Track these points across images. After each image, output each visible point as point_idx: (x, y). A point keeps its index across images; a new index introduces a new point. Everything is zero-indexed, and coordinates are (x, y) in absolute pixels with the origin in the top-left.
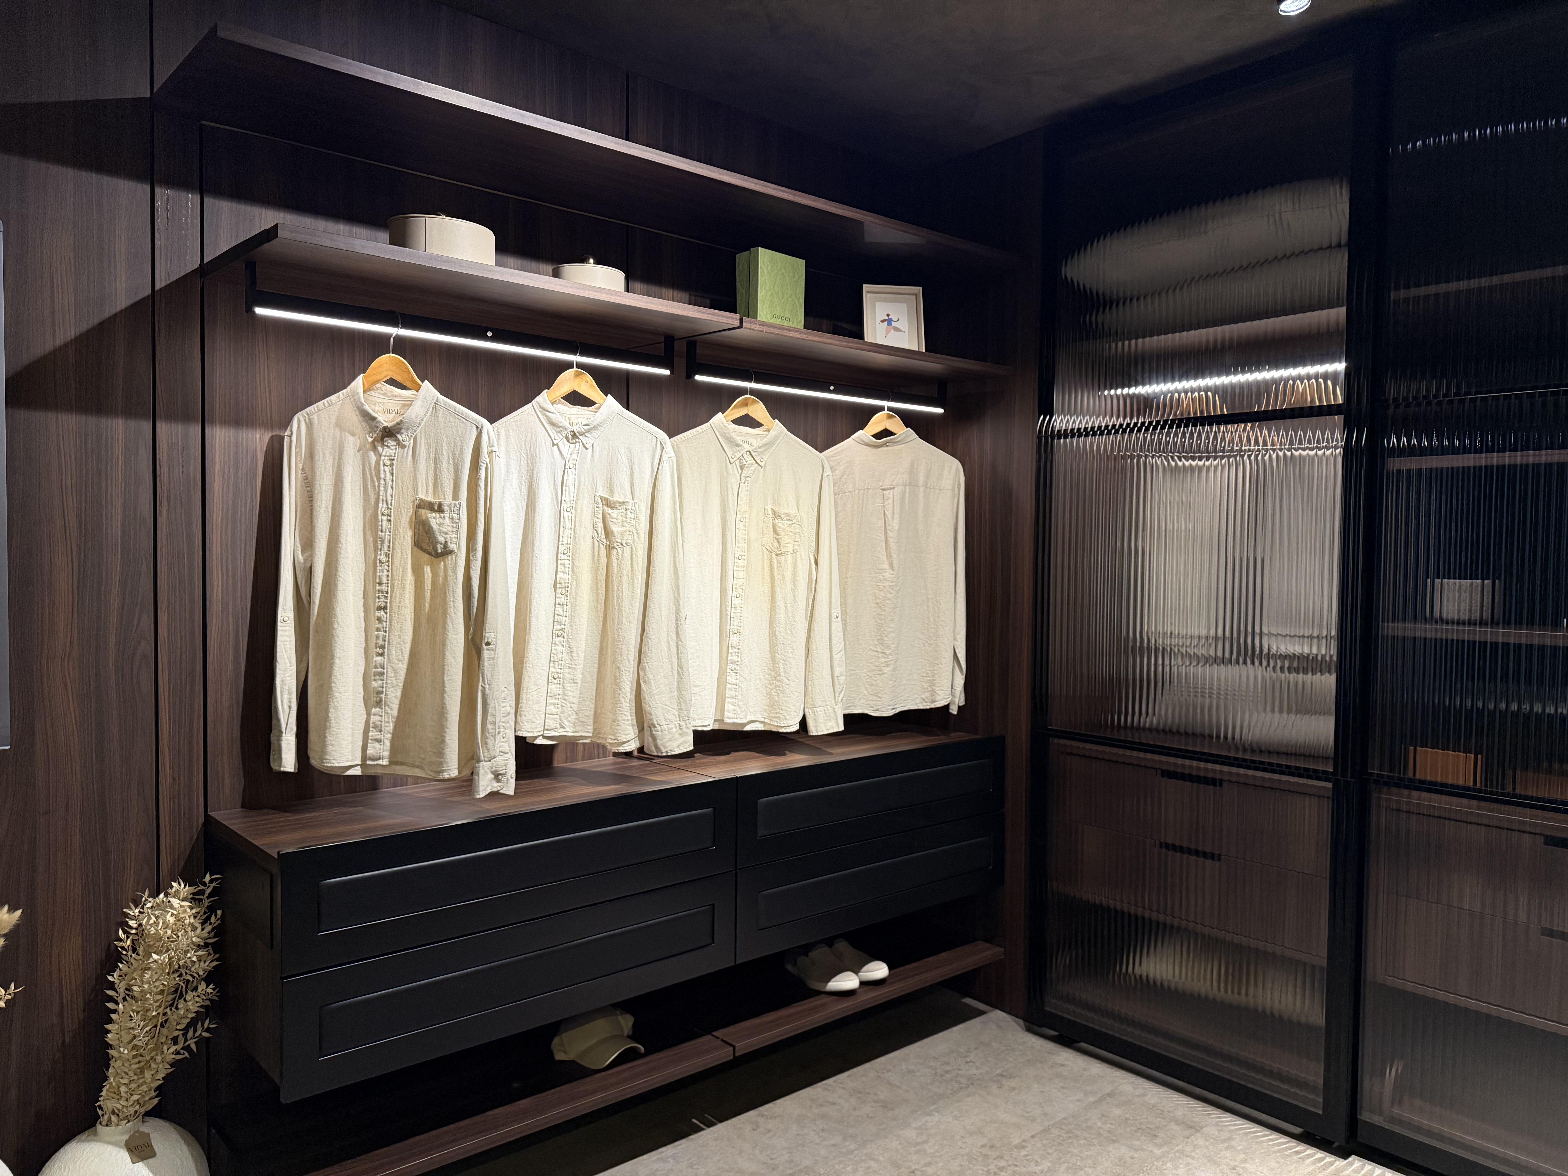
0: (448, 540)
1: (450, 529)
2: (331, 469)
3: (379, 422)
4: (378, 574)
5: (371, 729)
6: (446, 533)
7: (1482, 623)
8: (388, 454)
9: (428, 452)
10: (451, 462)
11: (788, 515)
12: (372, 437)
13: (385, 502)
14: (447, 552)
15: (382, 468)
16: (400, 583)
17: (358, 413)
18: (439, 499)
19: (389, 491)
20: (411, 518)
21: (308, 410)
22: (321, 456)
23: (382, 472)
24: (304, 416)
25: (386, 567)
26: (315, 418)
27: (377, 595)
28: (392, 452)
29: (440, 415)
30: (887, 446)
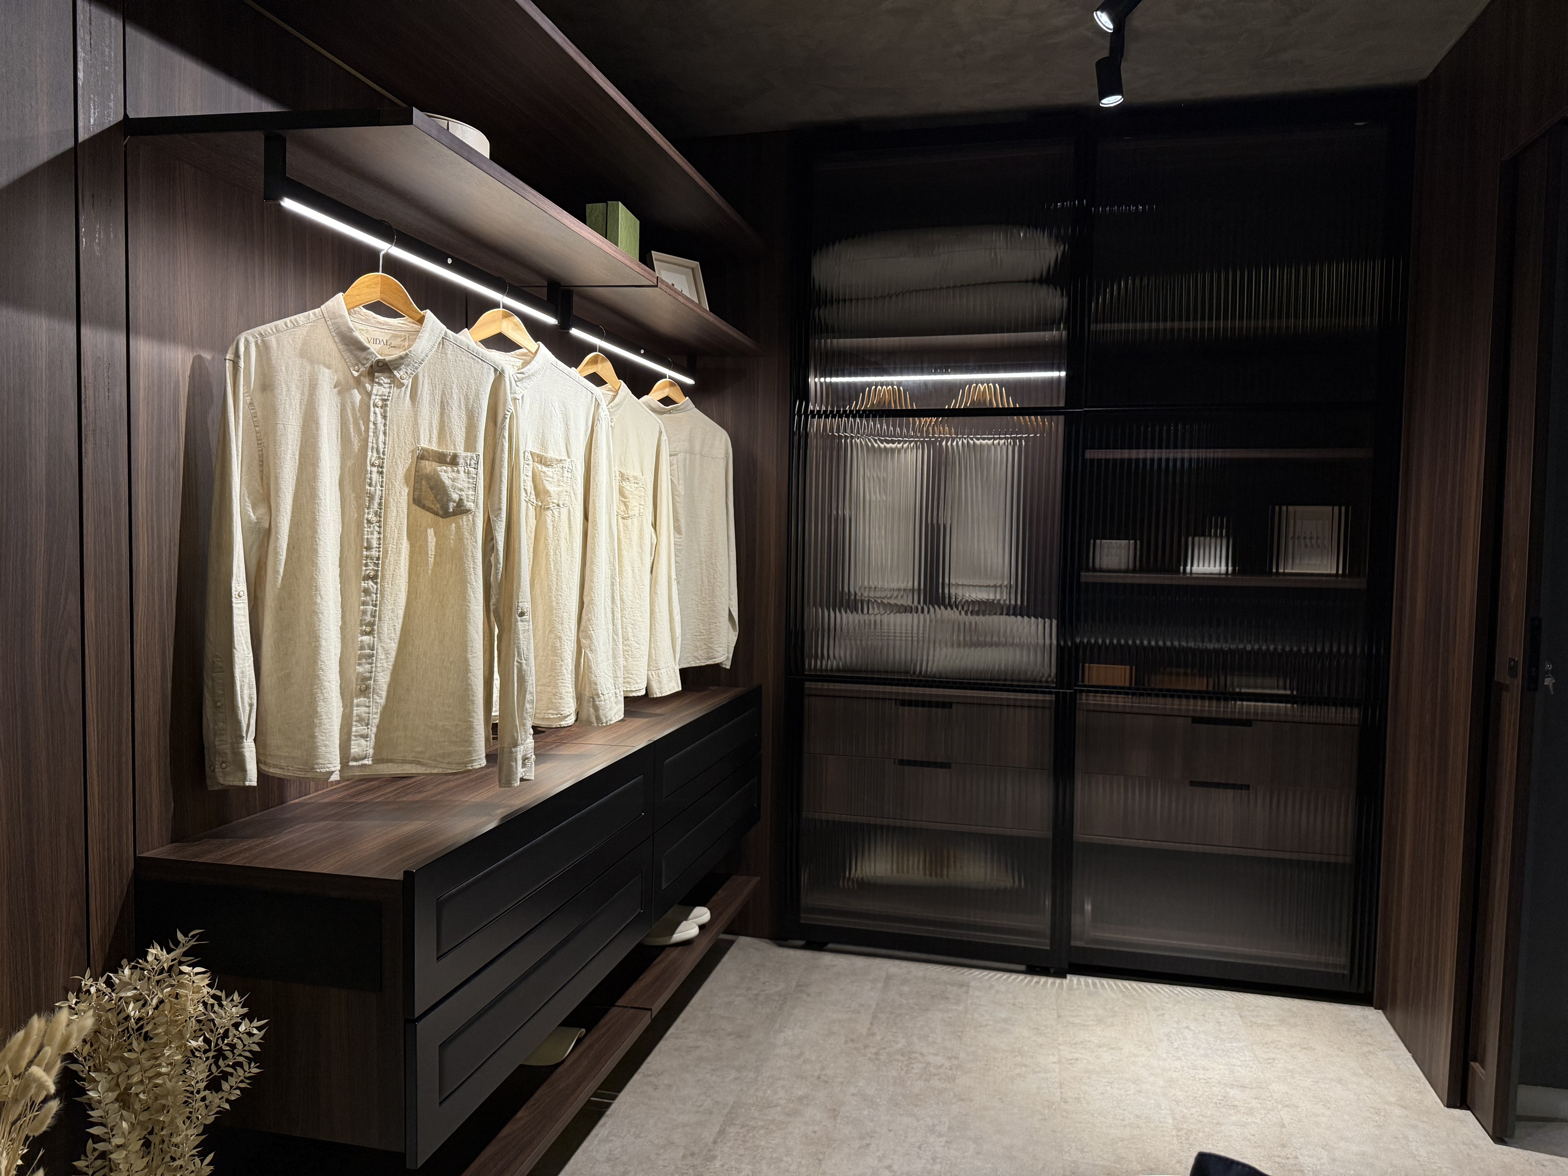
0: (464, 497)
1: (466, 485)
2: (298, 406)
3: (372, 353)
4: (366, 537)
5: (354, 723)
6: (461, 490)
7: (1134, 571)
8: (380, 393)
9: (433, 394)
10: (463, 407)
11: (636, 478)
12: (357, 371)
13: (375, 451)
14: (461, 510)
15: (372, 409)
16: (395, 547)
17: (337, 340)
18: (447, 449)
19: (381, 437)
20: (409, 470)
21: (261, 329)
22: (284, 389)
23: (372, 414)
24: (254, 336)
25: (378, 529)
26: (273, 341)
27: (364, 562)
28: (386, 391)
29: (449, 352)
30: (670, 413)
